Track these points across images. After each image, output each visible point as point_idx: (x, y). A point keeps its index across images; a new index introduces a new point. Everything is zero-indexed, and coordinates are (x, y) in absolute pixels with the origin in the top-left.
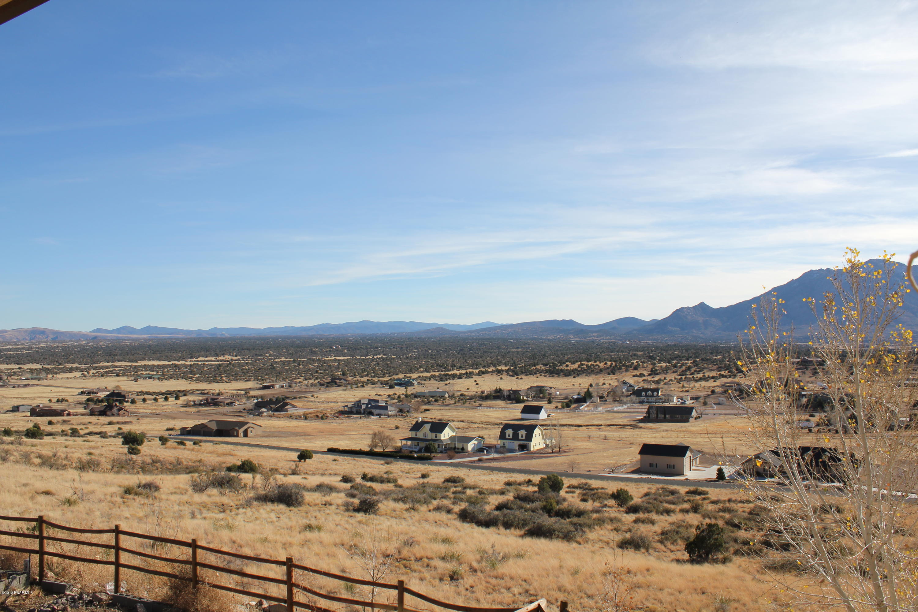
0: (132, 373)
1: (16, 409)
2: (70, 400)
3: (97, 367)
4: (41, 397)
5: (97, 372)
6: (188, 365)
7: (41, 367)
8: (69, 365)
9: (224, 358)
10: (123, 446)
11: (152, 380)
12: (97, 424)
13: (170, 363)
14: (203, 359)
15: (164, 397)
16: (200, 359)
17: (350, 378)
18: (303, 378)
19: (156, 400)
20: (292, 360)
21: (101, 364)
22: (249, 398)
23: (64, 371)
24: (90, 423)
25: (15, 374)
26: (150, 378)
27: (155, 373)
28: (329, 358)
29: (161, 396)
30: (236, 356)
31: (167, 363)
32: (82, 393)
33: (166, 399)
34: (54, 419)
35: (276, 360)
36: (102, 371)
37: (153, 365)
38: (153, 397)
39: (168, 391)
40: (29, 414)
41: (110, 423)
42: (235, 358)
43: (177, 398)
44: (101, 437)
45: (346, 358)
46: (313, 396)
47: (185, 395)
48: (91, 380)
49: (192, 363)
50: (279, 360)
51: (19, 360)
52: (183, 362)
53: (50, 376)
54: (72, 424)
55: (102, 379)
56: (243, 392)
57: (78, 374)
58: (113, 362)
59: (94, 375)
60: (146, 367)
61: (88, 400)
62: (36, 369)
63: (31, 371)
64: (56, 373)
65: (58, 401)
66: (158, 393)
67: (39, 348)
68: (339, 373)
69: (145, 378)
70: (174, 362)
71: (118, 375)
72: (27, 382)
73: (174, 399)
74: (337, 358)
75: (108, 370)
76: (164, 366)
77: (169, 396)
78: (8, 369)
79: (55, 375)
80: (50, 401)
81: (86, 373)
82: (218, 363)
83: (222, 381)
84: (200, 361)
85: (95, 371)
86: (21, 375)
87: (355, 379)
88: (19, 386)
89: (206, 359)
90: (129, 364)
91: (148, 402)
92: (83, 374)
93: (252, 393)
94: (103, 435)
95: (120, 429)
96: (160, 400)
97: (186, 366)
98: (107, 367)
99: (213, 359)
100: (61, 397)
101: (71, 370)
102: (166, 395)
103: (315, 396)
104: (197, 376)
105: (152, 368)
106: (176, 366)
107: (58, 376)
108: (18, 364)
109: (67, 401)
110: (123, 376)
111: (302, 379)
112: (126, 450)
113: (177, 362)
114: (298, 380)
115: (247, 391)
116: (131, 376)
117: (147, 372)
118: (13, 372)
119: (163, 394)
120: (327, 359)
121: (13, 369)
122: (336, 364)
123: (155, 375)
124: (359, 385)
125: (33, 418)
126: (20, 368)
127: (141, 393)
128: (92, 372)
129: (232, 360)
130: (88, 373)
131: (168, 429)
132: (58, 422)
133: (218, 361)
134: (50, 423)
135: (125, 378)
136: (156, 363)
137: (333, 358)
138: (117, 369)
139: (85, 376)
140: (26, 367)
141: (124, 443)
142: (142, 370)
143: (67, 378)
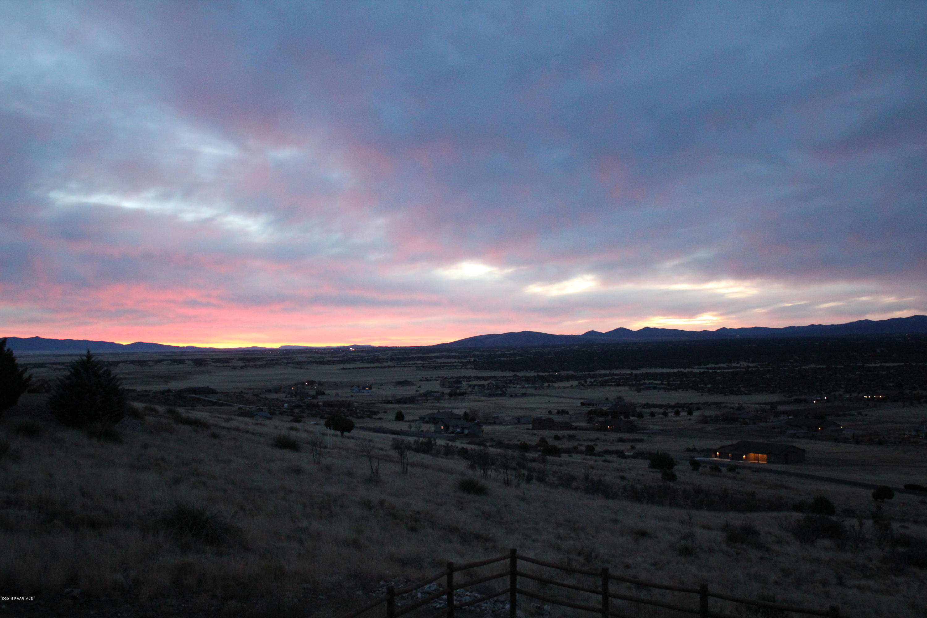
0: (634, 382)
1: (518, 420)
2: (571, 412)
3: (594, 375)
4: (540, 408)
5: (595, 381)
6: (696, 373)
7: (535, 374)
8: (564, 373)
9: (738, 365)
10: (651, 470)
11: (656, 391)
12: (605, 441)
13: (676, 370)
14: (713, 365)
15: (674, 410)
16: (709, 366)
17: (907, 391)
18: (842, 390)
19: (665, 414)
20: (825, 367)
21: (598, 372)
22: (778, 414)
23: (560, 379)
24: (598, 439)
25: (511, 382)
26: (655, 388)
27: (659, 382)
28: (873, 365)
29: (670, 410)
30: (753, 362)
31: (671, 371)
32: (582, 404)
33: (677, 413)
34: (560, 433)
35: (804, 367)
36: (600, 379)
37: (656, 373)
38: (662, 410)
39: (678, 404)
40: (530, 426)
41: (621, 440)
42: (751, 365)
43: (690, 413)
44: (619, 456)
45: (896, 364)
46: (860, 413)
47: (698, 409)
48: (589, 390)
49: (702, 371)
50: (807, 367)
51: (513, 366)
52: (690, 370)
53: (546, 384)
54: (579, 440)
55: (601, 389)
56: (768, 407)
57: (575, 383)
58: (611, 369)
59: (592, 385)
60: (648, 376)
61: (590, 412)
62: (530, 377)
63: (527, 380)
64: (552, 382)
65: (558, 412)
66: (665, 406)
67: (531, 354)
68: (891, 384)
69: (648, 388)
70: (680, 370)
71: (618, 385)
72: (524, 391)
73: (685, 414)
74: (884, 364)
75: (606, 378)
76: (669, 374)
77: (680, 410)
78: (504, 377)
79: (551, 384)
80: (550, 412)
81: (583, 382)
82: (731, 370)
83: (741, 393)
84: (711, 368)
85: (592, 380)
86: (518, 384)
87: (914, 392)
88: (516, 396)
89: (716, 366)
90: (628, 372)
91: (656, 416)
92: (579, 383)
93: (780, 408)
94: (620, 454)
95: (633, 448)
96: (670, 415)
97: (695, 375)
98: (605, 375)
99: (725, 366)
100: (560, 409)
101: (568, 378)
102: (678, 408)
103: (864, 413)
104: (709, 386)
105: (655, 376)
106: (683, 374)
107: (555, 385)
108: (514, 371)
109: (567, 413)
110: (624, 385)
111: (841, 392)
112: (660, 476)
113: (683, 370)
114: (837, 393)
115: (773, 405)
116: (633, 385)
117: (651, 381)
118: (509, 380)
119: (672, 407)
120: (870, 365)
121: (508, 377)
122: (885, 372)
123: (660, 384)
124: (922, 400)
125: (536, 432)
126: (515, 376)
127: (648, 406)
128: (589, 380)
129: (748, 367)
130: (586, 382)
131: (688, 450)
132: (564, 437)
133: (731, 368)
134: (557, 438)
135: (627, 388)
136: (659, 371)
137: (878, 365)
138: (616, 377)
139: (583, 385)
140: (521, 374)
141: (652, 466)
142: (644, 379)
143: (564, 388)
